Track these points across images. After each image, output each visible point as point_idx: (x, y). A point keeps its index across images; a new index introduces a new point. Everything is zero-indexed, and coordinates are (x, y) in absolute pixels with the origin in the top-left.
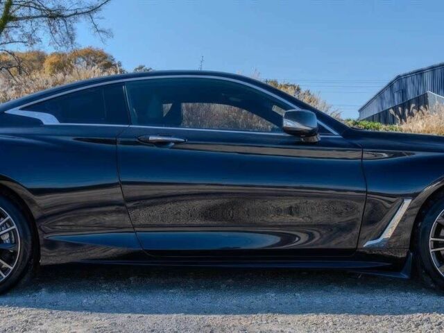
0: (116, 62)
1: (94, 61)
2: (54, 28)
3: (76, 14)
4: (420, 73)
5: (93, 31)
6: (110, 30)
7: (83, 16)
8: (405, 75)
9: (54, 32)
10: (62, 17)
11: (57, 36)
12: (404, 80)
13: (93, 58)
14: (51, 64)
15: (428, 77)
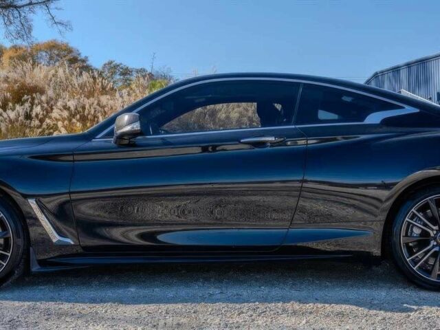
0: (82, 56)
1: (58, 55)
2: (9, 19)
3: (31, 4)
4: (396, 70)
5: (50, 23)
6: (68, 22)
7: (39, 6)
8: (382, 72)
9: (8, 23)
10: (16, 7)
11: (12, 28)
12: (380, 77)
13: (56, 52)
14: (11, 58)
15: (404, 74)
